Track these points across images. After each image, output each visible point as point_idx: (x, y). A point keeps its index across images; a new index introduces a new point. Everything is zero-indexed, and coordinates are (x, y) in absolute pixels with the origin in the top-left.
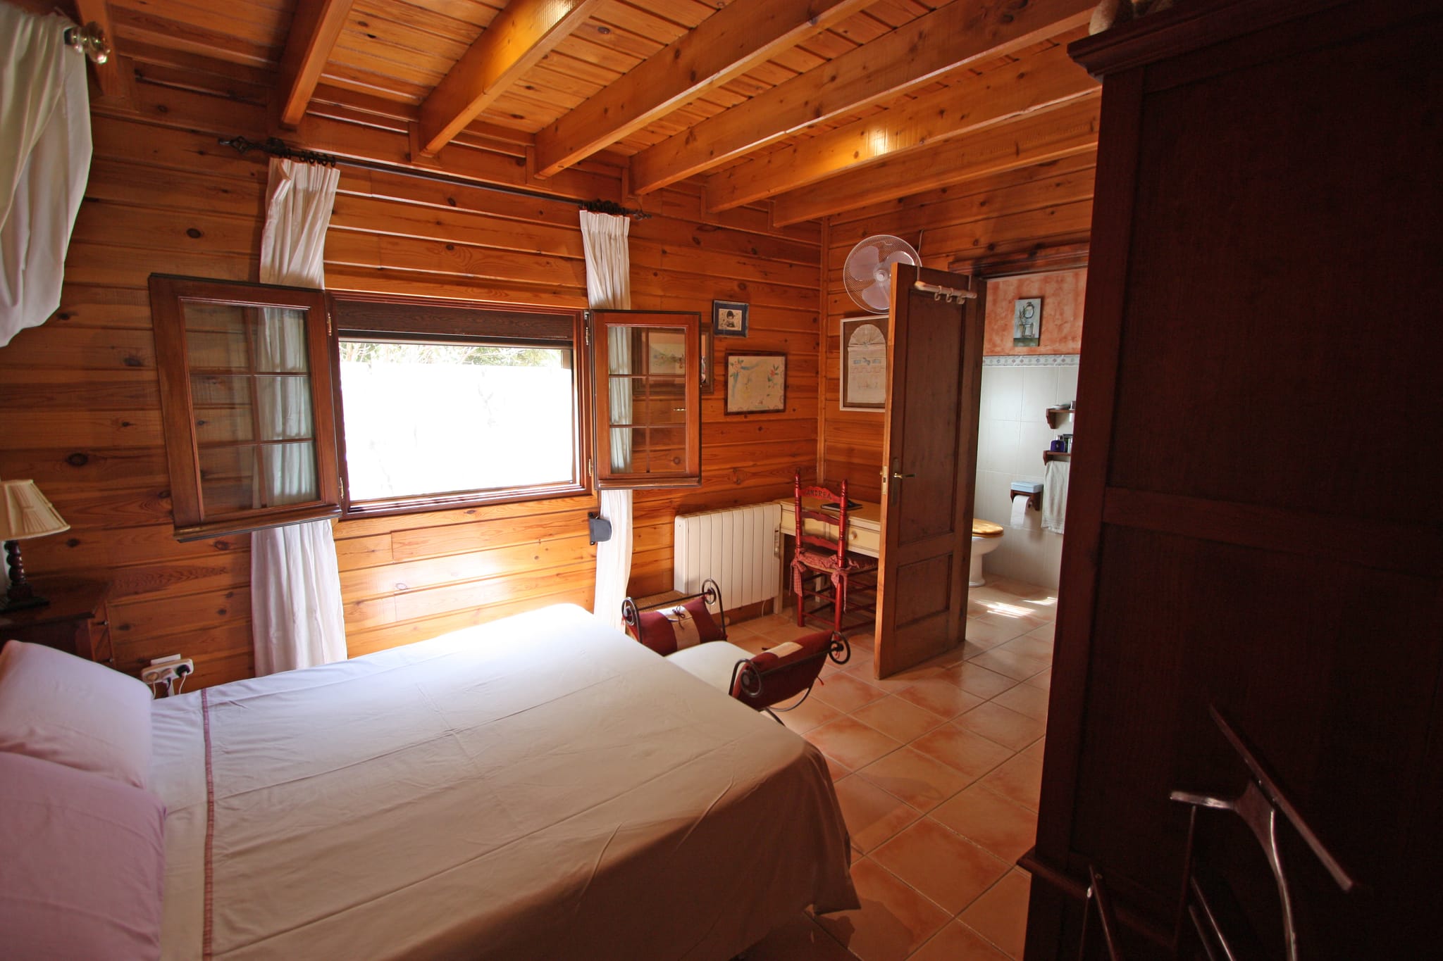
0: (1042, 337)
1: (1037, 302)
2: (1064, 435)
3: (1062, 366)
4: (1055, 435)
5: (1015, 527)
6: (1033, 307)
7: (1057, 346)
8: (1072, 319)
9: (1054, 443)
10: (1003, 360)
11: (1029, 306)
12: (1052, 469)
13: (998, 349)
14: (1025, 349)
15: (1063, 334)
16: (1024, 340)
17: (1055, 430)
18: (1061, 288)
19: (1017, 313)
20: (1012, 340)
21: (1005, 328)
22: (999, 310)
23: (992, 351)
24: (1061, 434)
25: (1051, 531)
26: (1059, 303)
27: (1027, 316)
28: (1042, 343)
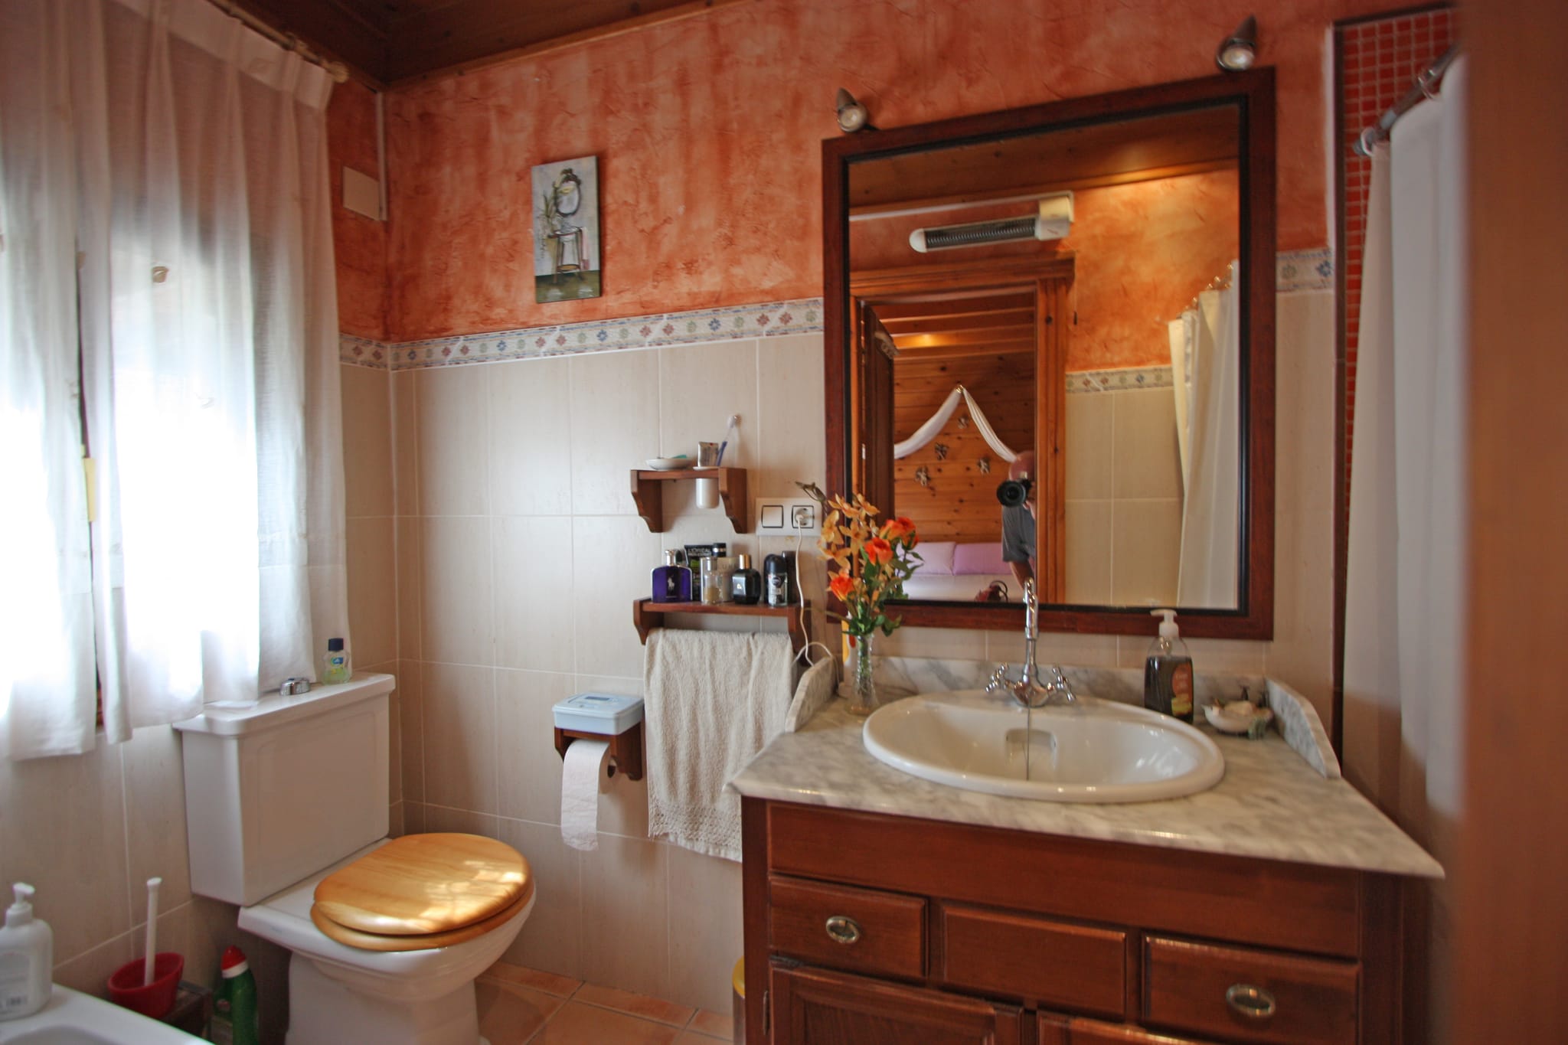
0: (609, 267)
1: (586, 167)
2: (687, 548)
3: (665, 346)
4: (661, 550)
5: (576, 844)
6: (578, 183)
7: (649, 291)
8: (681, 209)
9: (661, 575)
10: (512, 342)
11: (567, 179)
12: (664, 657)
13: (499, 312)
14: (568, 306)
15: (661, 259)
16: (561, 280)
17: (663, 536)
18: (646, 128)
19: (539, 204)
20: (532, 282)
21: (513, 251)
22: (494, 203)
23: (485, 320)
24: (680, 547)
25: (676, 848)
26: (644, 168)
27: (564, 209)
28: (608, 286)
